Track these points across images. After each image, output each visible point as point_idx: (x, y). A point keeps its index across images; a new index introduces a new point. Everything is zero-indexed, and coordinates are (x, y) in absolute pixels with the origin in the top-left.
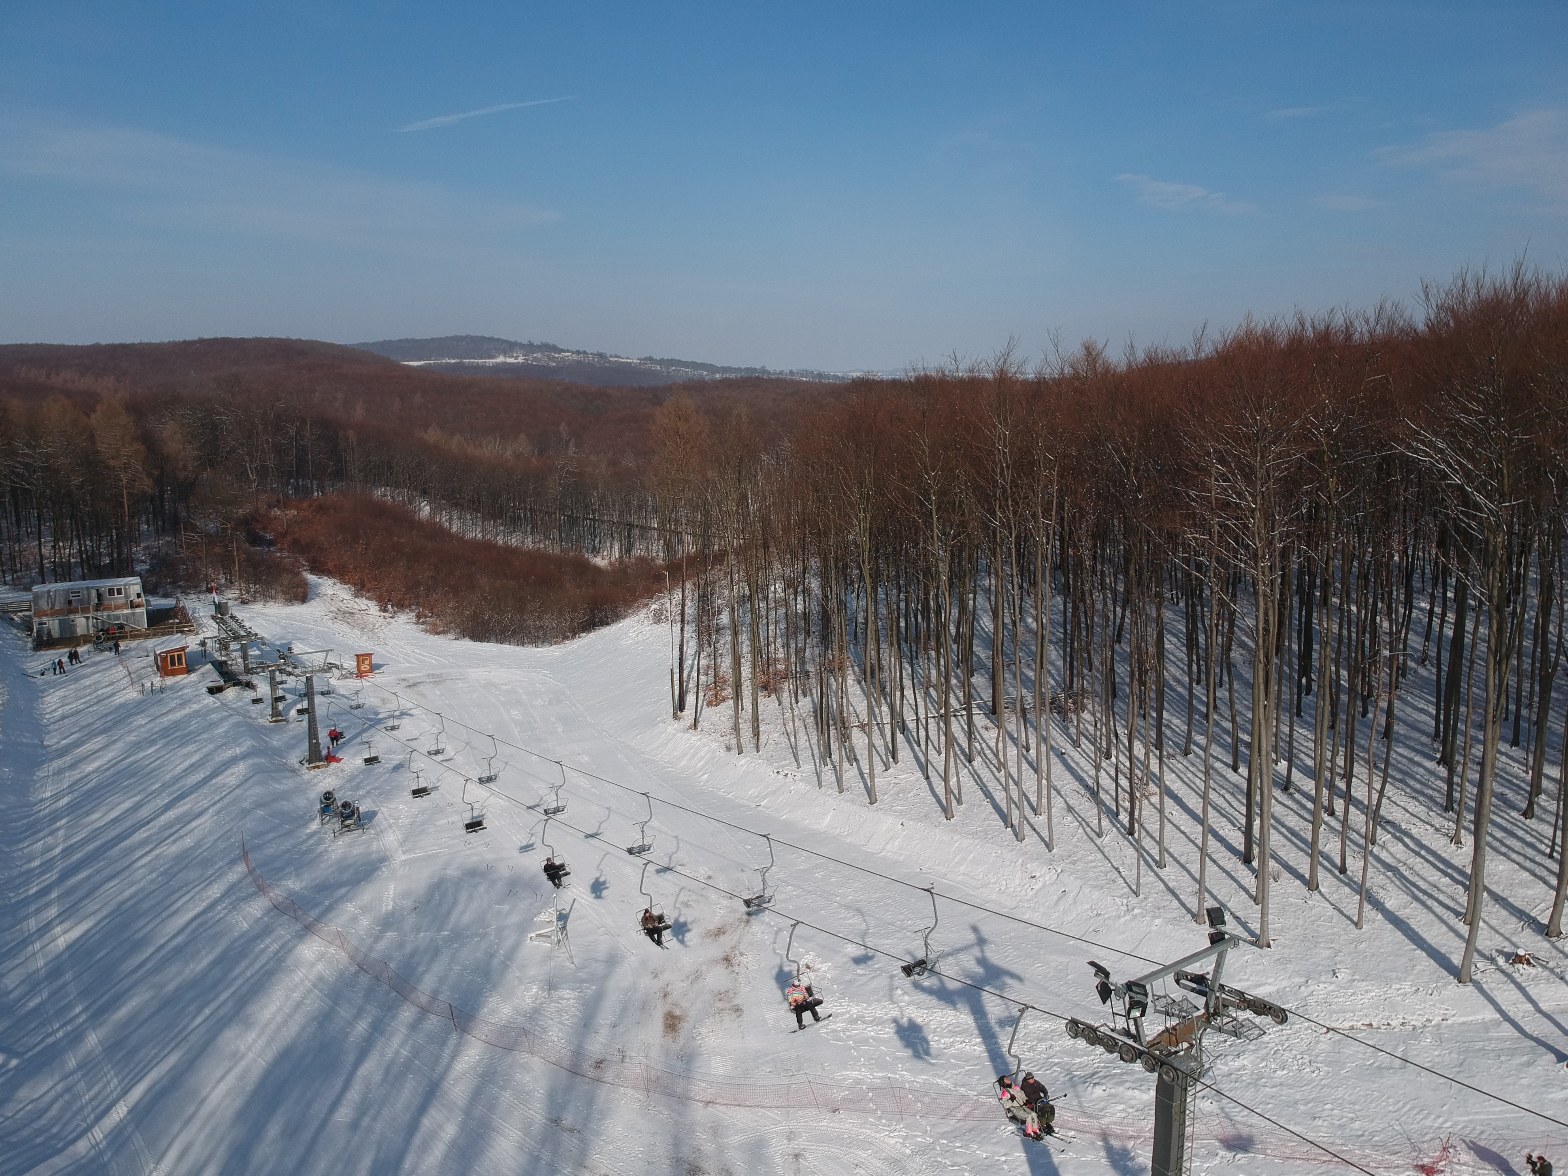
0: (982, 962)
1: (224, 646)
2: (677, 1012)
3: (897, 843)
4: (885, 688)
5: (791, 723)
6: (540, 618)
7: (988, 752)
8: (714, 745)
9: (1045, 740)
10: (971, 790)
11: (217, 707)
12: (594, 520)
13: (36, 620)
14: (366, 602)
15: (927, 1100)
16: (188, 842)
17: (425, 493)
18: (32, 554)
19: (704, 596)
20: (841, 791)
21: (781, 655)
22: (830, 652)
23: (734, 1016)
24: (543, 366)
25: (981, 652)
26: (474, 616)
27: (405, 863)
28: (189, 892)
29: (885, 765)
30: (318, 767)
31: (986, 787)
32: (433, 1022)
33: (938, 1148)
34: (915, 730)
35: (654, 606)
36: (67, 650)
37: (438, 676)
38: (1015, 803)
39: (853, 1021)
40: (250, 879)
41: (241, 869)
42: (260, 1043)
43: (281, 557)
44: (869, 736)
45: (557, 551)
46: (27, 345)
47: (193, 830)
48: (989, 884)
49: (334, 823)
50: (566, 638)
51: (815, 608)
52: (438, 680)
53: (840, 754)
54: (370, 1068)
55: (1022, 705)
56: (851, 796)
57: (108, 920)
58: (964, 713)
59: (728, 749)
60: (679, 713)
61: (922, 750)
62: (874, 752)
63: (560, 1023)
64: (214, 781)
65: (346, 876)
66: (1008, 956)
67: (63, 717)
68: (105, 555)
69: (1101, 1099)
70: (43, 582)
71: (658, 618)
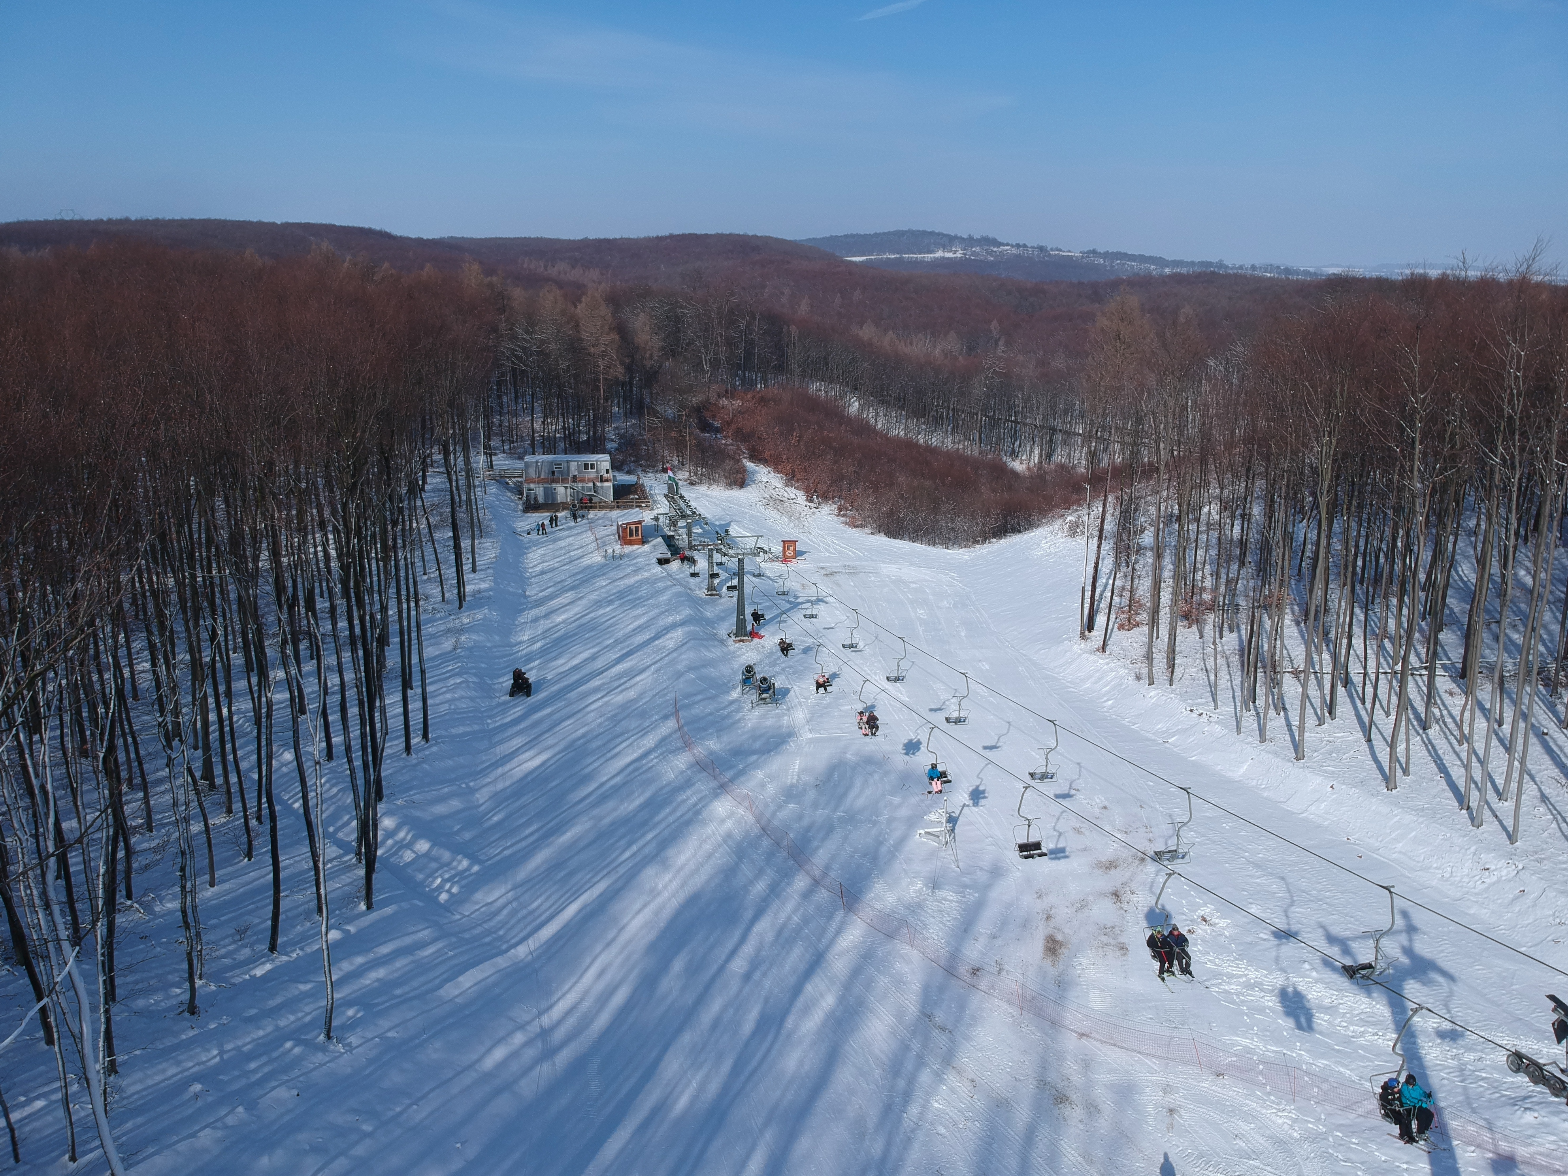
0: (1408, 951)
1: (673, 523)
2: (1059, 938)
3: (1323, 806)
4: (1328, 633)
5: (1212, 659)
6: (953, 521)
7: (1449, 720)
8: (1123, 672)
9: (1525, 717)
10: (1422, 761)
11: (663, 577)
12: (1016, 422)
13: (525, 486)
14: (795, 491)
15: (1325, 1086)
16: (632, 694)
17: (856, 389)
18: (525, 427)
19: (1126, 512)
20: (1263, 740)
21: (1208, 583)
22: (1267, 586)
23: (1118, 953)
24: (981, 261)
25: (1455, 604)
26: (891, 513)
27: (811, 741)
28: (629, 738)
29: (1319, 719)
30: (743, 641)
31: (1441, 760)
32: (823, 895)
33: (1331, 1139)
34: (1361, 685)
35: (1070, 518)
36: (548, 514)
37: (853, 568)
38: (1476, 783)
39: (1250, 986)
40: (678, 734)
41: (671, 724)
42: (675, 884)
43: (725, 444)
44: (1304, 686)
45: (976, 453)
46: (530, 238)
47: (637, 683)
48: (1430, 868)
49: (752, 694)
50: (977, 542)
51: (1254, 536)
52: (853, 572)
53: (1267, 701)
54: (764, 928)
55: (1502, 671)
56: (1274, 748)
57: (561, 755)
58: (1424, 672)
59: (1138, 678)
60: (1087, 632)
61: (1366, 710)
62: (1308, 704)
63: (941, 922)
64: (657, 642)
65: (757, 745)
66: (1442, 951)
67: (543, 573)
68: (583, 433)
69: (1531, 1126)
70: (534, 454)
71: (1074, 530)
